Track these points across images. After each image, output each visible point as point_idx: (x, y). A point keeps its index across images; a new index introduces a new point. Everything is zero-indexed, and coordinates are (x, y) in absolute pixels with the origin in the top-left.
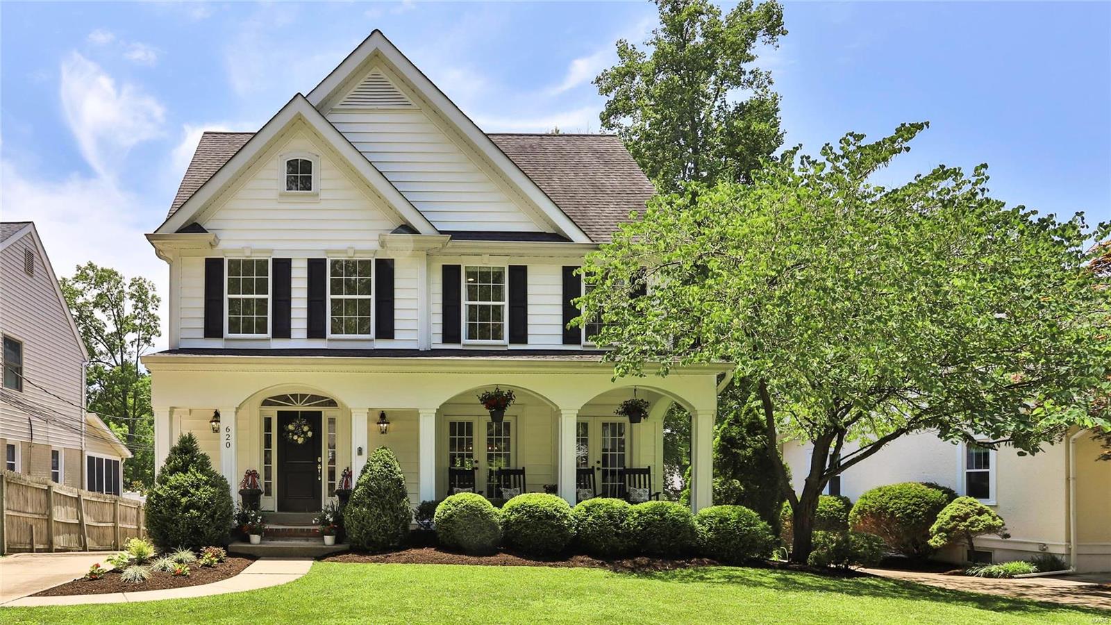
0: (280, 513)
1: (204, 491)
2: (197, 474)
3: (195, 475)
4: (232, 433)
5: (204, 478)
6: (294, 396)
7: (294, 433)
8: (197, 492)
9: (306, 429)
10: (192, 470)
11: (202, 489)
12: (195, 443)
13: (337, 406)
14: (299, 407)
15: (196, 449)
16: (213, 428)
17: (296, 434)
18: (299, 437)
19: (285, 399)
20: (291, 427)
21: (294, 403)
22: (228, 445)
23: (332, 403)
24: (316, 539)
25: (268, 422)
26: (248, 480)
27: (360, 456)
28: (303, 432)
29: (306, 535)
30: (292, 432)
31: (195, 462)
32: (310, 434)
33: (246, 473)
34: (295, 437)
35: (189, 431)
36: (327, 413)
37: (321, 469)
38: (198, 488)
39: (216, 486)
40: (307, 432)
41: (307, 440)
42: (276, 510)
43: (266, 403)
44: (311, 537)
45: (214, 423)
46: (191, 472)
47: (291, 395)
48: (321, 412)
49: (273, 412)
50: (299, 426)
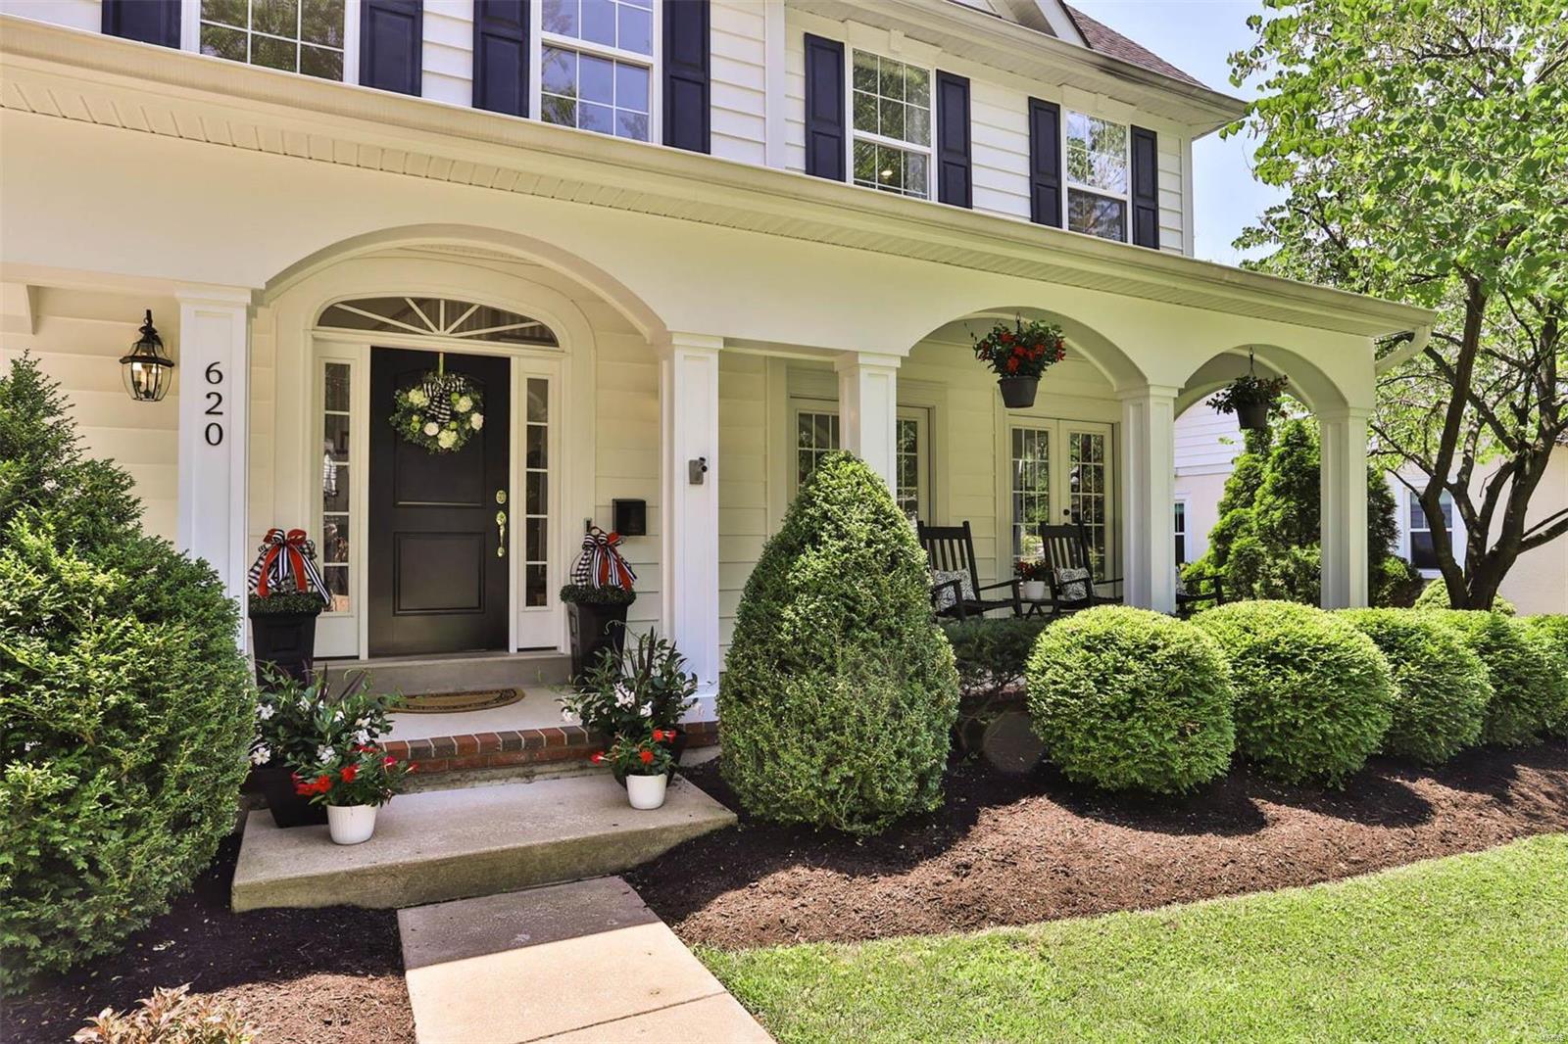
0: (380, 664)
1: (102, 647)
2: (57, 562)
3: (43, 567)
4: (234, 389)
5: (100, 579)
6: (428, 304)
7: (426, 416)
8: (54, 660)
9: (464, 404)
10: (30, 540)
11: (87, 642)
12: (51, 411)
13: (557, 346)
14: (441, 341)
15: (50, 444)
16: (137, 384)
17: (434, 419)
18: (442, 427)
19: (398, 310)
20: (417, 397)
21: (429, 329)
22: (215, 435)
23: (542, 337)
24: (561, 766)
25: (337, 378)
26: (274, 564)
27: (696, 488)
28: (455, 416)
29: (522, 758)
30: (422, 412)
31: (51, 499)
32: (477, 421)
33: (267, 539)
34: (431, 429)
35: (18, 355)
36: (525, 363)
37: (507, 525)
38: (62, 632)
39: (172, 614)
40: (468, 414)
41: (471, 439)
42: (364, 655)
43: (332, 317)
44: (543, 762)
45: (137, 366)
46: (22, 551)
47: (420, 302)
48: (508, 360)
49: (355, 350)
50: (443, 397)
